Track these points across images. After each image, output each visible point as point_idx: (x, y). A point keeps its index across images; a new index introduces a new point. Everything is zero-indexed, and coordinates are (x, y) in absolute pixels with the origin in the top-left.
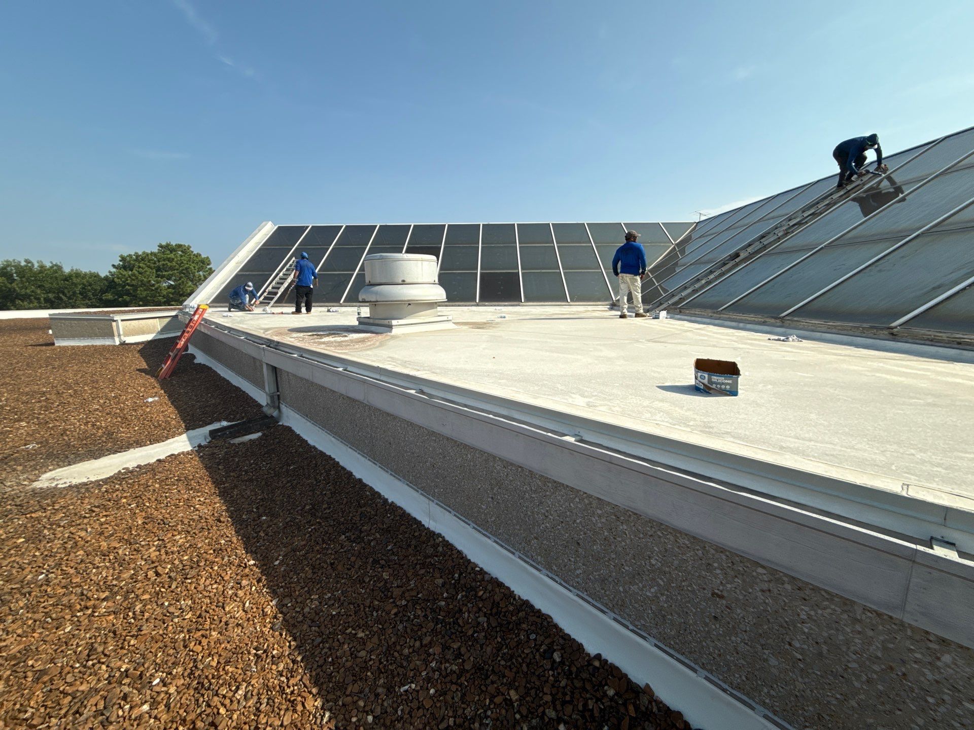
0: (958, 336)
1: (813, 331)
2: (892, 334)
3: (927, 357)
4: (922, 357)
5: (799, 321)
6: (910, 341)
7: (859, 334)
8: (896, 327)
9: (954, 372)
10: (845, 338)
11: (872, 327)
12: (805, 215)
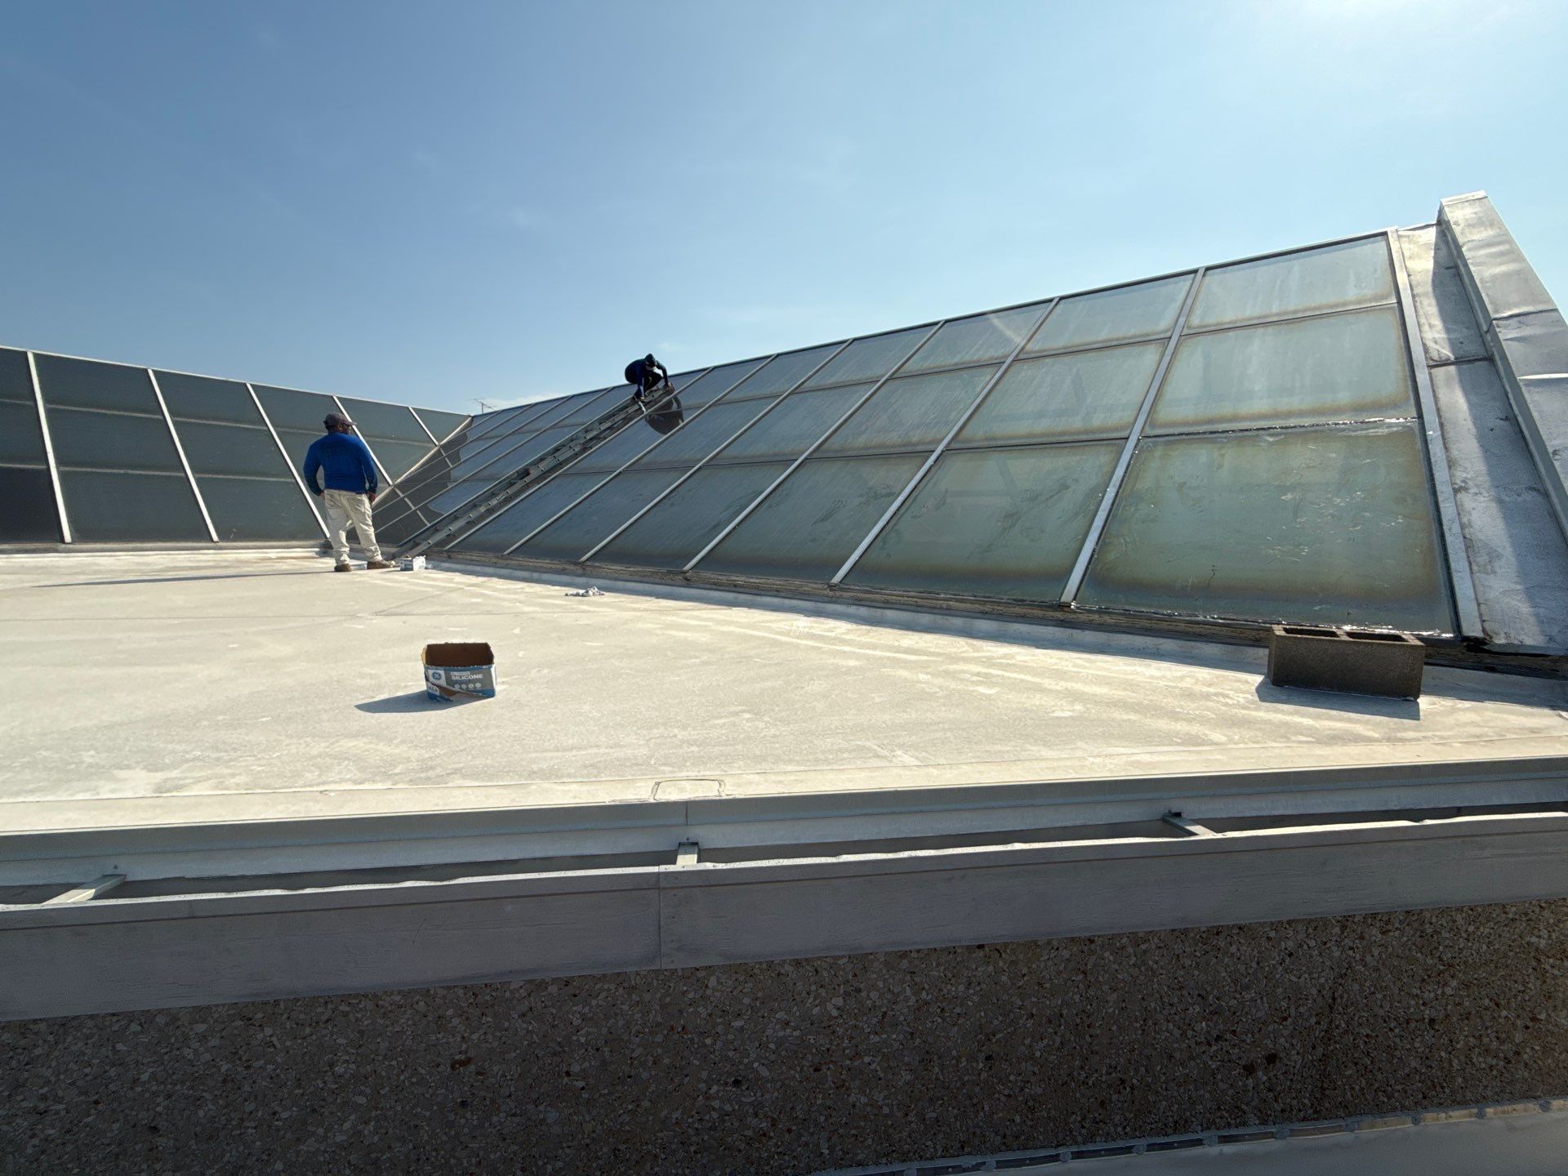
0: (734, 578)
1: (616, 579)
2: (686, 579)
3: (714, 604)
4: (710, 603)
5: (600, 567)
6: (701, 586)
7: (659, 581)
8: (688, 572)
9: (730, 619)
10: (647, 587)
11: (670, 572)
12: (603, 428)
